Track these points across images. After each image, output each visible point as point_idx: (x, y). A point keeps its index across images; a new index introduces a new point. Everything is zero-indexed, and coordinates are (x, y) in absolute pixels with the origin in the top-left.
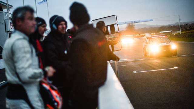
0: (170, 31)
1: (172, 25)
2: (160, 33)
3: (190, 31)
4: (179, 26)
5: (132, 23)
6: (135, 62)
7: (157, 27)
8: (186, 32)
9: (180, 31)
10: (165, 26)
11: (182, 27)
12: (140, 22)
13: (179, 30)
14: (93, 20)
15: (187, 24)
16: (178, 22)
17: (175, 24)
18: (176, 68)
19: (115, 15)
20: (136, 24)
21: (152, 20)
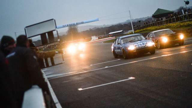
0: (121, 31)
1: (123, 23)
2: (110, 34)
3: (145, 29)
4: (131, 23)
5: (74, 25)
6: (81, 75)
7: (105, 28)
8: (141, 30)
9: (133, 30)
10: (114, 25)
11: (134, 25)
12: (83, 23)
13: (131, 29)
14: (26, 27)
15: (140, 21)
16: (129, 19)
17: (126, 22)
18: (131, 78)
19: (52, 19)
20: (79, 25)
21: (98, 20)
